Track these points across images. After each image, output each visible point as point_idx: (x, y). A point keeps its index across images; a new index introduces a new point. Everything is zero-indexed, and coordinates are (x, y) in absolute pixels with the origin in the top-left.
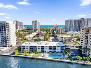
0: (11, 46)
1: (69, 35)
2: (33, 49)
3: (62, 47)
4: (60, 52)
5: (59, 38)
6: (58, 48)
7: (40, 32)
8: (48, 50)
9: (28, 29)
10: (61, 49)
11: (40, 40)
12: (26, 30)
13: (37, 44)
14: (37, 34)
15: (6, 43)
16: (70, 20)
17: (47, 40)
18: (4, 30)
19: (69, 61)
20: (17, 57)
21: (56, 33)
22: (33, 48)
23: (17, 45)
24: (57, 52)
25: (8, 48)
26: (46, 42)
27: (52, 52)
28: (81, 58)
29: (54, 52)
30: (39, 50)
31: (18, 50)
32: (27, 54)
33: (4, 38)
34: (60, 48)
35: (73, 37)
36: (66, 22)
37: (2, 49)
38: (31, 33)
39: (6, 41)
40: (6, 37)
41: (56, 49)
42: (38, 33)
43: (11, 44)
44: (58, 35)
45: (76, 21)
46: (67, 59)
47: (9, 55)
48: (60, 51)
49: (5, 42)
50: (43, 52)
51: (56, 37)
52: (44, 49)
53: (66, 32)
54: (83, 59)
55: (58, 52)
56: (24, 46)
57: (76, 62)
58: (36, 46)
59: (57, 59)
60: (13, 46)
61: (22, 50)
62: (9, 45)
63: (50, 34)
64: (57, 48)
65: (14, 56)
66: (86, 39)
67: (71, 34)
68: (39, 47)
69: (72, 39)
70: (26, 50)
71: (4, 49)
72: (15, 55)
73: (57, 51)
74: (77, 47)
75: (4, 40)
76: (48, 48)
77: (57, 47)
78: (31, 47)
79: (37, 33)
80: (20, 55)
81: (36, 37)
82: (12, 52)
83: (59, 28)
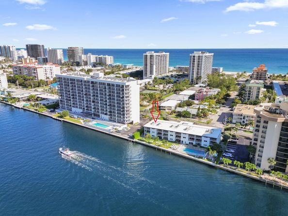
0: (132, 123)
2: (162, 135)
3: (212, 139)
6: (206, 139)
7: (200, 92)
8: (187, 141)
10: (210, 142)
11: (188, 115)
12: (173, 79)
13: (171, 127)
14: (191, 96)
15: (124, 117)
17: (205, 116)
18: (121, 96)
19: (211, 163)
20: (137, 143)
22: (163, 133)
23: (142, 122)
24: (202, 145)
25: (126, 126)
27: (194, 144)
29: (197, 145)
30: (171, 137)
31: (139, 133)
32: (152, 142)
33: (122, 110)
34: (209, 140)
37: (118, 128)
38: (181, 90)
39: (124, 115)
40: (123, 108)
41: (201, 141)
42: (194, 95)
43: (131, 120)
46: (210, 160)
47: (127, 138)
49: (122, 117)
50: (178, 141)
52: (180, 137)
54: (232, 165)
55: (205, 146)
56: (149, 128)
57: (222, 166)
58: (167, 131)
59: (194, 156)
60: (134, 123)
61: (145, 133)
62: (128, 122)
64: (203, 139)
65: (132, 141)
68: (172, 133)
70: (151, 134)
71: (121, 127)
72: (134, 140)
75: (122, 113)
78: (159, 132)
80: (141, 140)
82: (131, 134)
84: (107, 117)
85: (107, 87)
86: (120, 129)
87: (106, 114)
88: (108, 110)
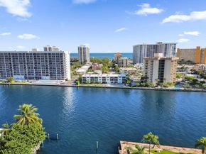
1: (135, 68)
7: (94, 65)
8: (109, 81)
10: (123, 80)
16: (141, 46)
21: (119, 66)
22: (94, 79)
29: (115, 83)
30: (100, 81)
31: (79, 82)
34: (121, 79)
36: (135, 48)
41: (117, 80)
42: (91, 67)
44: (121, 68)
45: (149, 47)
48: (121, 81)
51: (118, 71)
52: (105, 80)
53: (133, 65)
55: (120, 83)
57: (135, 88)
60: (68, 80)
61: (82, 81)
63: (109, 67)
67: (139, 67)
68: (100, 78)
73: (119, 81)
76: (109, 79)
77: (118, 78)
79: (89, 67)
81: (90, 71)
83: (122, 58)
84: (49, 77)
85: (48, 56)
88: (49, 72)
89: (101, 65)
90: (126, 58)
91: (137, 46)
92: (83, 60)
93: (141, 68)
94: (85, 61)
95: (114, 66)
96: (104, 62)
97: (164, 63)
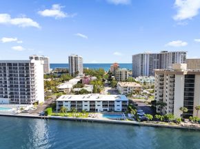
0: (37, 103)
1: (138, 82)
2: (76, 106)
3: (123, 102)
4: (121, 110)
5: (120, 88)
6: (118, 103)
7: (85, 78)
9: (59, 73)
10: (123, 105)
11: (86, 92)
12: (57, 75)
14: (79, 82)
15: (29, 97)
16: (142, 55)
17: (99, 92)
18: (25, 75)
19: (135, 122)
21: (116, 80)
22: (77, 104)
23: (46, 102)
24: (116, 110)
25: (32, 105)
26: (98, 95)
27: (108, 110)
28: (151, 117)
29: (111, 110)
30: (86, 108)
31: (51, 109)
34: (120, 104)
35: (146, 86)
36: (135, 57)
38: (68, 80)
40: (29, 86)
41: (114, 106)
42: (81, 80)
43: (37, 99)
44: (119, 83)
45: (152, 56)
47: (38, 116)
48: (120, 108)
49: (26, 96)
50: (93, 110)
51: (116, 86)
52: (94, 105)
53: (134, 78)
57: (145, 123)
58: (81, 102)
61: (57, 108)
62: (34, 102)
63: (104, 81)
64: (116, 104)
65: (46, 118)
66: (160, 88)
67: (143, 81)
69: (145, 91)
71: (27, 107)
73: (116, 108)
74: (149, 103)
75: (26, 93)
76: (101, 104)
77: (116, 102)
78: (73, 104)
79: (79, 80)
81: (78, 87)
82: (42, 112)
83: (120, 70)
84: (8, 100)
85: (7, 67)
86: (26, 109)
87: (6, 97)
88: (8, 92)
89: (94, 78)
90: (125, 69)
91: (138, 55)
92: (74, 71)
93: (145, 83)
94: (77, 73)
95: (110, 79)
96: (98, 74)
97: (193, 81)
